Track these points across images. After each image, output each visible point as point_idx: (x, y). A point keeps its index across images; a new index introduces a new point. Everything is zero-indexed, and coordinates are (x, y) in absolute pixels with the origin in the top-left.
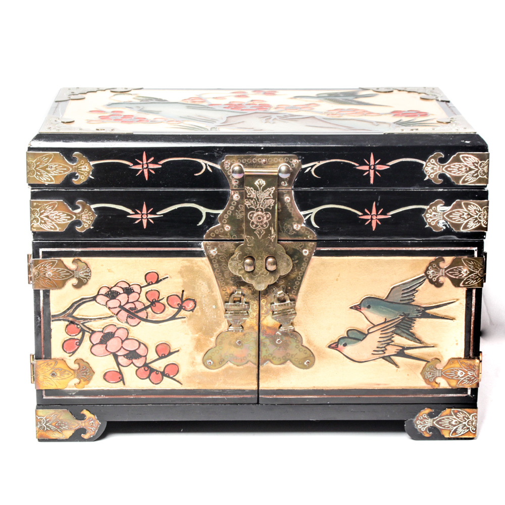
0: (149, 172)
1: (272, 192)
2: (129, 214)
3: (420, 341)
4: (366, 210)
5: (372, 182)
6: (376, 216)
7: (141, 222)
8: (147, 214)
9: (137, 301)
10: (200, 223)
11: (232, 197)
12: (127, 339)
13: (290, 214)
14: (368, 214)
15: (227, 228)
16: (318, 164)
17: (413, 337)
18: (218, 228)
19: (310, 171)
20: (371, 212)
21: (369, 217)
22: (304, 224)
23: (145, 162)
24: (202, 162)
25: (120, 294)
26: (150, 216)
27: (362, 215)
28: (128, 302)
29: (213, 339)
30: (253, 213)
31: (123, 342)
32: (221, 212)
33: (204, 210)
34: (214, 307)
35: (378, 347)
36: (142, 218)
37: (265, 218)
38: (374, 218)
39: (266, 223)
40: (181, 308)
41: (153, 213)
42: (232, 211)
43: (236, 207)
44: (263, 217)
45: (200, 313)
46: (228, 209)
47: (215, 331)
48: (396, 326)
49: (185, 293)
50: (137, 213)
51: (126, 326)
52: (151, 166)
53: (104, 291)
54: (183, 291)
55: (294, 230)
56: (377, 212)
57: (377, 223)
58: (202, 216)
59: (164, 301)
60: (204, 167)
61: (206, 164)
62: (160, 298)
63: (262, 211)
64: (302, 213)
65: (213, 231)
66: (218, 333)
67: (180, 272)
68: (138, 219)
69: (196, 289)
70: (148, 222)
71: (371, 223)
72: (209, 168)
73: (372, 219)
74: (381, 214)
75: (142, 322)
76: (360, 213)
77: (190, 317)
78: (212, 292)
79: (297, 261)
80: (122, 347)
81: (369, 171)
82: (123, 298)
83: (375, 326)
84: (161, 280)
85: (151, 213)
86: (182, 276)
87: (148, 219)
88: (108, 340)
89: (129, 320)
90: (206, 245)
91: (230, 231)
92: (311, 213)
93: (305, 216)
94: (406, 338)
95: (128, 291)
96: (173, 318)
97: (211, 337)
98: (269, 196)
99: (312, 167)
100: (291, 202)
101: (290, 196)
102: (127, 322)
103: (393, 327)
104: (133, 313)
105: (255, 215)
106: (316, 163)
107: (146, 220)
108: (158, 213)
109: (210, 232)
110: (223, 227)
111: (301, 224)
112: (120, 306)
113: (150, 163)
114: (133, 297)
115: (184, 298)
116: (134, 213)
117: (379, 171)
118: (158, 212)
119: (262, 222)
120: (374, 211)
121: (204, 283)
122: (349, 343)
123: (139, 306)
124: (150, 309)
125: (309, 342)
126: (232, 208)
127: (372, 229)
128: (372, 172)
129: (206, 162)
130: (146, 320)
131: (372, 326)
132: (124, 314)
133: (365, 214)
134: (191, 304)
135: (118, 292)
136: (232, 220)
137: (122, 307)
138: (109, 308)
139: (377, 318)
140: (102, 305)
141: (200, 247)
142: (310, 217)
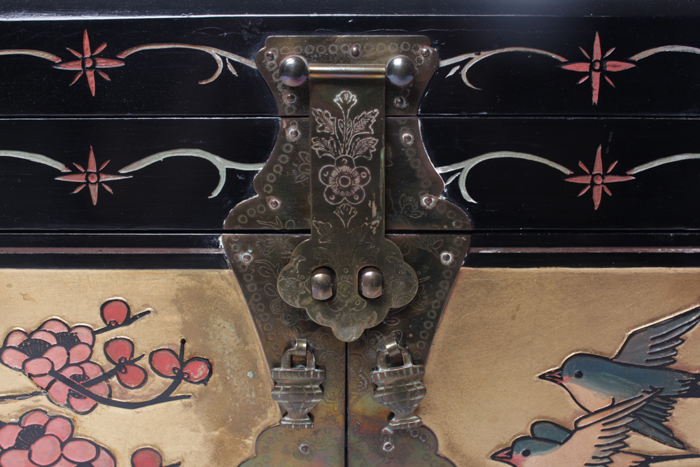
0: (97, 78)
1: (373, 121)
2: (59, 173)
3: (682, 444)
4: (581, 165)
5: (595, 99)
6: (603, 178)
7: (86, 191)
8: (98, 174)
9: (88, 361)
10: (215, 194)
11: (284, 133)
12: (71, 439)
13: (414, 171)
14: (583, 173)
15: (275, 203)
16: (476, 59)
17: (669, 436)
18: (254, 203)
19: (458, 74)
20: (591, 169)
21: (586, 180)
22: (445, 195)
23: (88, 55)
24: (215, 53)
25: (51, 346)
26: (104, 178)
27: (570, 176)
28: (68, 365)
29: (250, 441)
30: (330, 170)
31: (63, 445)
32: (259, 168)
33: (222, 164)
34: (250, 374)
35: (594, 458)
36: (88, 182)
37: (357, 180)
38: (599, 181)
39: (359, 193)
40: (179, 377)
41: (112, 170)
42: (284, 166)
43: (294, 156)
44: (353, 179)
45: (220, 388)
46: (275, 162)
47: (255, 425)
48: (634, 414)
49: (187, 345)
50: (75, 172)
51: (66, 412)
52: (103, 64)
53: (16, 340)
54: (183, 342)
55: (421, 208)
56: (605, 168)
57: (603, 192)
58: (218, 178)
59: (144, 362)
60: (221, 66)
61: (224, 58)
62: (136, 355)
63: (350, 164)
64: (439, 171)
65: (243, 210)
66: (260, 427)
67: (175, 301)
68: (79, 184)
69: (211, 337)
70: (101, 191)
71: (590, 192)
72: (230, 67)
73: (593, 184)
74: (614, 173)
75: (101, 407)
76: (568, 172)
77: (200, 397)
78: (246, 344)
79: (428, 277)
80: (62, 455)
81: (589, 74)
82: (57, 355)
83: (590, 414)
84: (135, 318)
85: (108, 171)
86: (181, 310)
87: (100, 184)
88: (34, 442)
89: (74, 401)
90: (227, 242)
91: (279, 211)
92: (461, 170)
93: (446, 176)
94: (654, 438)
95: (68, 339)
96: (165, 397)
97: (247, 437)
98: (367, 129)
99: (463, 64)
100: (414, 145)
101: (414, 131)
102: (69, 406)
103: (628, 416)
104: (80, 387)
105: (334, 173)
106: (472, 55)
107: (96, 187)
108: (122, 171)
109: (237, 213)
110: (263, 201)
111: (437, 195)
112: (52, 372)
113: (99, 56)
114: (78, 353)
115: (186, 356)
116: (69, 171)
117: (610, 74)
118: (121, 168)
119: (350, 188)
120: (598, 168)
121: (227, 325)
122: (536, 450)
123: (92, 372)
124: (114, 379)
125: (451, 446)
126: (284, 159)
127: (594, 206)
128: (596, 77)
129: (225, 53)
130: (109, 402)
131: (586, 413)
132: (61, 389)
133: (579, 172)
134: (202, 370)
135: (45, 342)
136: (284, 187)
137: (56, 375)
138: (30, 376)
139: (594, 397)
140: (15, 369)
141: (216, 246)
142: (457, 178)
